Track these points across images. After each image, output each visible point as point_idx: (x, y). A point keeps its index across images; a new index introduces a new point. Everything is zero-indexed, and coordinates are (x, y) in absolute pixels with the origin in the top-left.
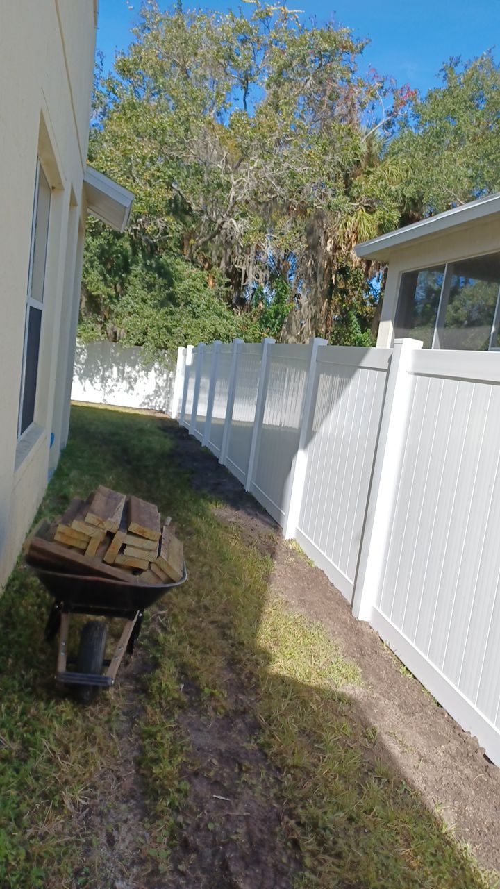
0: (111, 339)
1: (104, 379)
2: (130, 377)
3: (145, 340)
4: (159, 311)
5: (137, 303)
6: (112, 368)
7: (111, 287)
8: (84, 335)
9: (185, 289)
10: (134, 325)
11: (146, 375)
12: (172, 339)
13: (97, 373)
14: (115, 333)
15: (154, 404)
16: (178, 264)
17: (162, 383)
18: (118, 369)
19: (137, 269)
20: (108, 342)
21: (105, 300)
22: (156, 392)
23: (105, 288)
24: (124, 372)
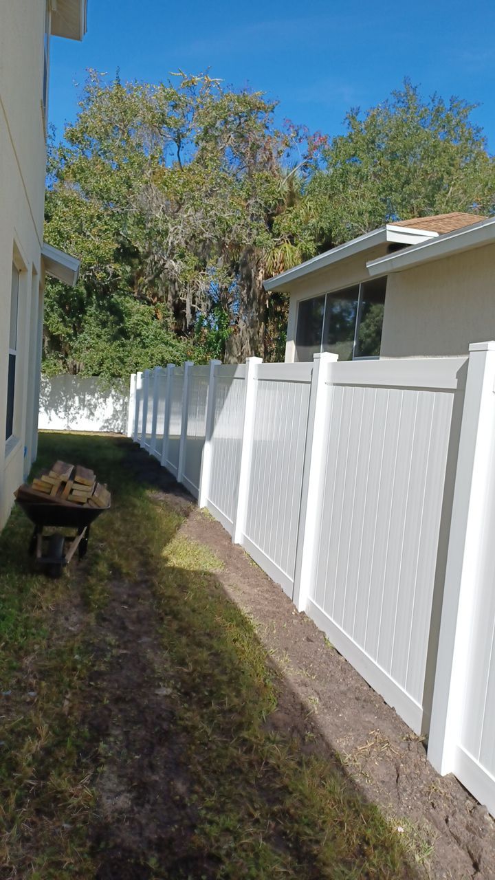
0: (72, 372)
1: (67, 408)
2: (90, 405)
3: (101, 370)
4: (112, 344)
5: (93, 339)
6: (74, 397)
7: (70, 327)
8: (48, 371)
9: (134, 323)
10: (91, 358)
11: (105, 401)
12: (124, 367)
13: (61, 404)
14: (75, 366)
15: (112, 427)
16: (128, 302)
17: (119, 408)
18: (80, 399)
19: (92, 309)
20: (69, 375)
21: (65, 338)
22: (114, 415)
23: (65, 328)
24: (85, 401)
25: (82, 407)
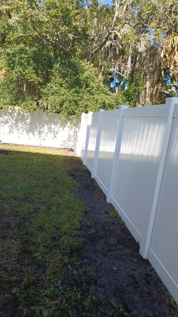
1: (40, 133)
5: (57, 87)
7: (41, 77)
9: (86, 77)
11: (63, 129)
12: (78, 108)
20: (41, 112)
21: (38, 85)
22: (68, 138)
23: (37, 78)
24: (51, 129)
25: (49, 133)
